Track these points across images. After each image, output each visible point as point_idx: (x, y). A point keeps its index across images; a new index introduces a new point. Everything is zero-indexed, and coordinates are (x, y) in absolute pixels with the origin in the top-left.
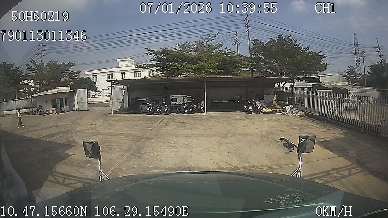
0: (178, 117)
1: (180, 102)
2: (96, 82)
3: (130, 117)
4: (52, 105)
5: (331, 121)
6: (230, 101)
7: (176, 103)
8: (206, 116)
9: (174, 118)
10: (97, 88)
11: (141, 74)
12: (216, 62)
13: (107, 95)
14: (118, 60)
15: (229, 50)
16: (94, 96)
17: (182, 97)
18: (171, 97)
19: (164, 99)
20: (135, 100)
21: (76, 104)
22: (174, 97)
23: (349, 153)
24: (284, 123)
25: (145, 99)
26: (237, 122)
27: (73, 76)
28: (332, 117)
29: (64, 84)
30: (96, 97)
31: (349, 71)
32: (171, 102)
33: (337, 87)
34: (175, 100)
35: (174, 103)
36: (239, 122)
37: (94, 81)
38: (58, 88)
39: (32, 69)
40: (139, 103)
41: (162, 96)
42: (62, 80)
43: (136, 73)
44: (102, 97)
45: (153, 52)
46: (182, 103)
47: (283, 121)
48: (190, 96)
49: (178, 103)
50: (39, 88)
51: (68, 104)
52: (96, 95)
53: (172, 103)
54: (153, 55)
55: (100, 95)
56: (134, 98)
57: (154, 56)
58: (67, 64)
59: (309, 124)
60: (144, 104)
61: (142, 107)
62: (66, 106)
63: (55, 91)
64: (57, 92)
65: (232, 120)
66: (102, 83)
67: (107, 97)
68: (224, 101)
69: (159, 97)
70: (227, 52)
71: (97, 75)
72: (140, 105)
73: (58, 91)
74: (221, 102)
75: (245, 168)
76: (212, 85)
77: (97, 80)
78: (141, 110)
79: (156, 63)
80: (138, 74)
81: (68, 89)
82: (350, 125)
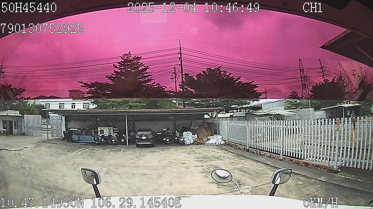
4: (3, 126)
6: (157, 134)
11: (89, 105)
16: (45, 123)
17: (109, 129)
18: (99, 129)
19: (93, 130)
25: (77, 129)
32: (99, 133)
34: (102, 132)
38: (8, 110)
40: (72, 132)
43: (85, 104)
45: (86, 85)
46: (108, 135)
48: (117, 128)
54: (87, 88)
60: (75, 134)
63: (5, 113)
71: (49, 104)
73: (8, 114)
77: (50, 108)
81: (18, 113)
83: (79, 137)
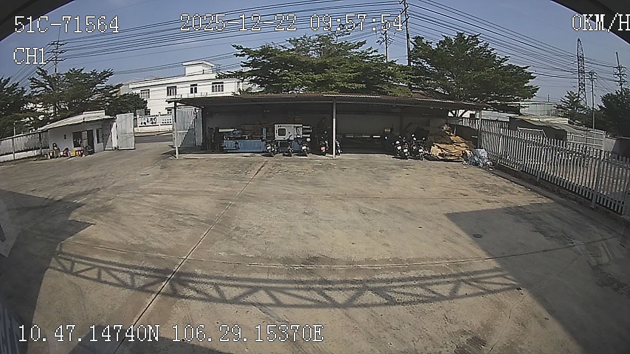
0: (288, 162)
1: (291, 136)
2: (148, 101)
3: (207, 161)
4: (74, 143)
5: (542, 184)
6: (374, 137)
7: (284, 137)
8: (334, 160)
9: (281, 163)
10: (150, 110)
11: (222, 86)
12: (353, 70)
13: (165, 122)
14: (184, 64)
15: (375, 51)
16: (145, 123)
17: (294, 127)
18: (277, 127)
19: (264, 130)
20: (214, 131)
21: (114, 138)
22: (281, 127)
23: (575, 244)
24: (465, 180)
25: (232, 130)
26: (389, 175)
27: (110, 92)
28: (543, 177)
29: (95, 107)
30: (147, 125)
31: (569, 100)
32: (276, 135)
33: (550, 127)
34: (282, 132)
35: (281, 138)
36: (392, 174)
37: (145, 100)
38: (84, 113)
39: (41, 85)
40: (222, 136)
41: (260, 126)
42: (92, 100)
43: (214, 85)
44: (158, 125)
45: (248, 51)
46: (294, 138)
47: (463, 176)
48: (308, 126)
49: (288, 138)
50: (52, 115)
51: (101, 140)
52: (148, 122)
53: (278, 137)
54: (247, 56)
55: (154, 122)
56: (212, 128)
57: (248, 59)
58: (100, 73)
59: (507, 185)
60: (229, 137)
61: (226, 142)
62: (98, 143)
63: (78, 119)
64: (82, 121)
65: (380, 169)
66: (158, 102)
67: (167, 125)
68: (363, 137)
69: (255, 126)
70: (370, 55)
71: (149, 90)
72: (223, 139)
73: (84, 119)
74: (359, 137)
75: (412, 262)
76: (346, 109)
77: (149, 98)
78: (225, 148)
79: (250, 69)
80: (219, 86)
81: (101, 115)
82: (573, 194)
83: (236, 143)
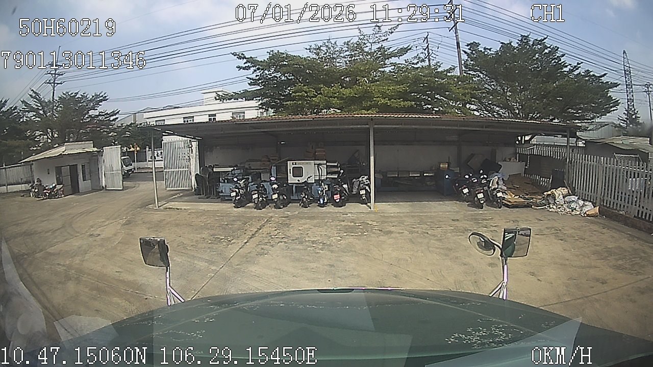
1: (309, 178)
6: (425, 175)
7: (300, 178)
8: (372, 214)
17: (315, 164)
18: (290, 165)
19: (274, 168)
21: (102, 177)
22: (296, 164)
25: (230, 169)
34: (298, 172)
35: (295, 180)
38: (66, 144)
40: (218, 177)
41: (268, 163)
46: (315, 180)
48: (335, 163)
49: (306, 179)
51: (87, 176)
53: (292, 179)
54: (252, 69)
57: (253, 73)
60: (227, 180)
61: (222, 186)
62: (84, 180)
63: (60, 151)
68: (411, 175)
69: (261, 163)
73: (64, 151)
74: (405, 176)
78: (221, 194)
